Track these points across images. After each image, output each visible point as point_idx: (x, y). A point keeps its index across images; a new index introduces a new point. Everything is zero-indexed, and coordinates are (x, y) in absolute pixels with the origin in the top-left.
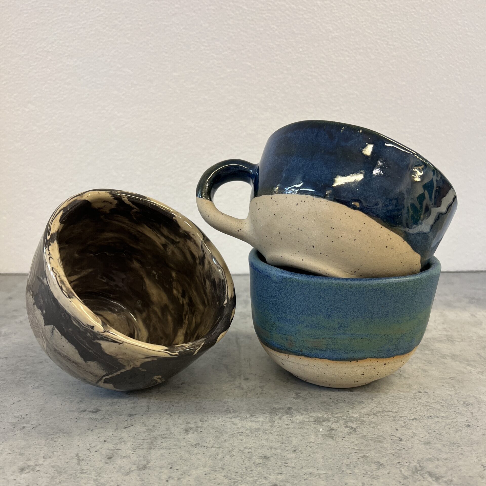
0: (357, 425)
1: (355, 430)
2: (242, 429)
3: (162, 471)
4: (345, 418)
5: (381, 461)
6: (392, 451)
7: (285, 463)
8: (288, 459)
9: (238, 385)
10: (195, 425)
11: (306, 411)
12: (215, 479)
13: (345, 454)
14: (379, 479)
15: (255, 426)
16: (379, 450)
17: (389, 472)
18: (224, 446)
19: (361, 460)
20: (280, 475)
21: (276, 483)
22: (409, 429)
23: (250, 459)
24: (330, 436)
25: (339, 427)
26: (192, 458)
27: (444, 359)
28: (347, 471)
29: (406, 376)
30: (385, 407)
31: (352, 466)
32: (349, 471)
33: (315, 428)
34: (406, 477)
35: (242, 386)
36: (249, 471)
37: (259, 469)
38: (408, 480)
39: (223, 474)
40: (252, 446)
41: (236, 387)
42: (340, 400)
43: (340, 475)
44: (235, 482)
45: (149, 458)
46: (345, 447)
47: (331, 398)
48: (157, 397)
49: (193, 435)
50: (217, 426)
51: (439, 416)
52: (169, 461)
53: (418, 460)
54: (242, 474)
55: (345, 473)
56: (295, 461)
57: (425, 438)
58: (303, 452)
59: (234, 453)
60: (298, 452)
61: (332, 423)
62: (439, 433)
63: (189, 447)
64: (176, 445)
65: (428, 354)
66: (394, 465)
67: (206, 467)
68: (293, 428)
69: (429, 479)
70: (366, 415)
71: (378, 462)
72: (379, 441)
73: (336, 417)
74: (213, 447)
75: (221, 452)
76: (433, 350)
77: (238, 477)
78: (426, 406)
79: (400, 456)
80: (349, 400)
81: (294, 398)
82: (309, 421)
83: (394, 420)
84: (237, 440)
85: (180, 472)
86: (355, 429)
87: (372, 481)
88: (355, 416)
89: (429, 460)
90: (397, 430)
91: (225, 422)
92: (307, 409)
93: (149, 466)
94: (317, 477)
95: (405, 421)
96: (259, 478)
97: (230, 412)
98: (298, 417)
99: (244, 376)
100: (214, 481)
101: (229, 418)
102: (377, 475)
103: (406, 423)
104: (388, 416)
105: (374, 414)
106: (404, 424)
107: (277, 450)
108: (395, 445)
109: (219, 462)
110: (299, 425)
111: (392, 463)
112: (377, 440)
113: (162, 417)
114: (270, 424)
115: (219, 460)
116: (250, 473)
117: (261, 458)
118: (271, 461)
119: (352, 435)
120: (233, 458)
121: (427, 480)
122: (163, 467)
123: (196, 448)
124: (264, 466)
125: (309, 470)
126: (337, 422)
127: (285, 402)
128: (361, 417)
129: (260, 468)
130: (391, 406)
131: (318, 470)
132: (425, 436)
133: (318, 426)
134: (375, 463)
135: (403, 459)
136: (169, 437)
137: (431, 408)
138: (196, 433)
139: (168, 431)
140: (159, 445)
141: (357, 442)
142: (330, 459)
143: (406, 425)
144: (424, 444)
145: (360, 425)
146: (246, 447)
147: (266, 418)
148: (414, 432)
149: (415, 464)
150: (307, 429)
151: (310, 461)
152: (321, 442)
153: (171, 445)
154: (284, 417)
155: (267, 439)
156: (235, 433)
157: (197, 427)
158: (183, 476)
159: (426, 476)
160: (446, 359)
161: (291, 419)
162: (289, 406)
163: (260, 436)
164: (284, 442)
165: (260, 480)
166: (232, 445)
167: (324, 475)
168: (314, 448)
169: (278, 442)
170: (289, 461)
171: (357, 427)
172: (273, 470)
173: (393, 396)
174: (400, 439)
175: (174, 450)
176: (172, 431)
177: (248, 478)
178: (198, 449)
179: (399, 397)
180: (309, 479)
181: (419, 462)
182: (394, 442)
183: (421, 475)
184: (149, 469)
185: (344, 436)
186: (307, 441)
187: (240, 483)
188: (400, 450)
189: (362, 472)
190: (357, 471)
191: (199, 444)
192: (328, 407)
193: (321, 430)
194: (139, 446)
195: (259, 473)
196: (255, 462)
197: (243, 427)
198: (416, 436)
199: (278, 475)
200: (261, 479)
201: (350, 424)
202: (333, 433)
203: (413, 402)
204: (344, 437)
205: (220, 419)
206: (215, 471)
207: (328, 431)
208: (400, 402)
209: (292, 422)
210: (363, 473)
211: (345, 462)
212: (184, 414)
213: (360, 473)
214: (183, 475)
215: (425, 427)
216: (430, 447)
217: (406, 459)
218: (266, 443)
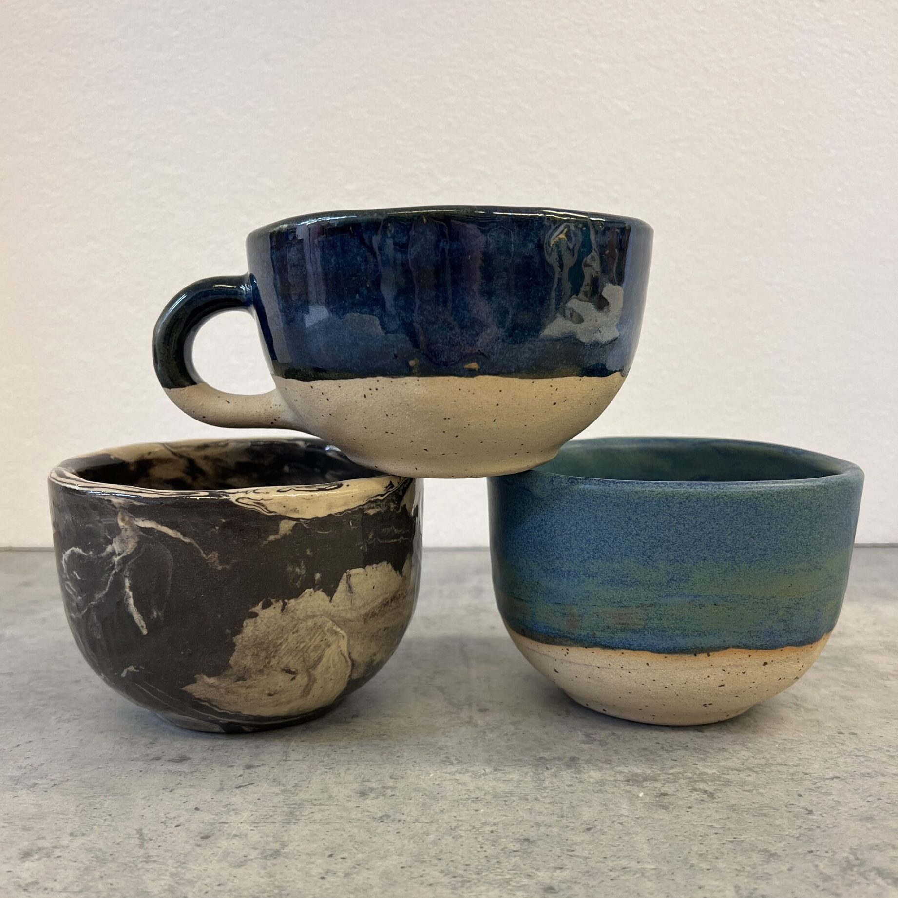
0: (715, 788)
1: (712, 795)
2: (477, 792)
3: (312, 860)
4: (690, 775)
5: (772, 849)
6: (795, 832)
7: (568, 850)
8: (576, 844)
9: (467, 719)
10: (379, 784)
11: (610, 764)
12: (422, 876)
13: (695, 836)
14: (769, 879)
15: (502, 787)
16: (766, 830)
17: (792, 867)
18: (441, 821)
19: (730, 846)
20: (558, 871)
21: (552, 885)
22: (827, 794)
23: (494, 843)
24: (660, 806)
25: (678, 791)
26: (374, 839)
27: (884, 679)
28: (701, 865)
29: (810, 707)
30: (772, 758)
31: (710, 856)
32: (704, 866)
33: (627, 791)
34: (829, 876)
35: (474, 721)
36: (492, 863)
37: (514, 860)
38: (835, 882)
39: (439, 868)
40: (497, 820)
41: (462, 723)
42: (676, 745)
43: (688, 872)
44: (463, 882)
45: (285, 838)
46: (692, 825)
47: (658, 743)
48: (303, 738)
49: (375, 802)
50: (424, 786)
51: (885, 774)
52: (326, 844)
53: (851, 849)
54: (480, 867)
55: (697, 868)
56: (590, 847)
57: (861, 809)
58: (606, 832)
59: (460, 832)
60: (595, 832)
61: (664, 784)
62: (889, 801)
63: (369, 820)
64: (342, 818)
65: (851, 672)
66: (801, 856)
67: (403, 855)
68: (583, 792)
69: (879, 880)
70: (732, 770)
71: (767, 851)
72: (765, 815)
73: (670, 774)
74: (416, 821)
75: (434, 829)
76: (859, 665)
77: (470, 874)
78: (857, 756)
79: (811, 840)
80: (696, 747)
81: (583, 742)
82: (615, 781)
83: (792, 779)
84: (468, 810)
85: (349, 863)
86: (711, 793)
87: (755, 883)
88: (710, 772)
89: (876, 847)
90: (800, 795)
91: (442, 781)
92: (611, 761)
93: (285, 853)
94: (637, 875)
95: (817, 781)
96: (516, 876)
97: (452, 764)
98: (592, 773)
99: (478, 705)
100: (421, 878)
101: (449, 773)
102: (766, 873)
103: (818, 785)
104: (779, 772)
105: (749, 769)
106: (815, 786)
107: (550, 829)
108: (798, 822)
109: (431, 846)
110: (595, 787)
111: (795, 852)
112: (760, 812)
113: (312, 770)
114: (534, 784)
115: (431, 843)
116: (497, 866)
117: (518, 840)
118: (538, 847)
119: (707, 804)
120: (460, 840)
121: (875, 883)
122: (314, 854)
123: (382, 823)
124: (525, 855)
125: (621, 862)
126: (675, 781)
127: (565, 748)
128: (724, 774)
129: (517, 858)
130: (783, 756)
131: (638, 863)
132: (861, 807)
133: (635, 789)
134: (759, 851)
135: (817, 845)
136: (328, 803)
137: (866, 760)
138: (381, 798)
139: (326, 794)
140: (308, 817)
141: (717, 816)
142: (663, 843)
143: (818, 788)
144: (861, 820)
145: (722, 787)
146: (486, 822)
147: (526, 774)
148: (835, 799)
149: (845, 854)
150: (613, 793)
151: (621, 847)
152: (643, 816)
153: (330, 816)
154: (564, 773)
155: (530, 809)
156: (462, 799)
157: (384, 788)
158: (356, 870)
159: (872, 875)
160: (889, 679)
161: (579, 776)
162: (573, 754)
163: (515, 804)
164: (565, 814)
165: (518, 879)
166: (457, 818)
167: (653, 872)
168: (629, 826)
169: (553, 814)
170: (577, 847)
171: (715, 790)
172: (544, 862)
173: (785, 740)
174: (807, 812)
175: (337, 826)
176: (334, 795)
177: (491, 875)
178: (387, 825)
179: (798, 741)
180: (623, 878)
181: (853, 851)
182: (796, 816)
183: (861, 874)
184: (284, 857)
185: (690, 805)
186: (613, 814)
187: (475, 884)
188: (810, 830)
189: (734, 867)
190: (721, 864)
191: (388, 816)
192: (652, 757)
193: (641, 795)
194: (267, 818)
195: (515, 867)
196: (506, 848)
197: (478, 788)
198: (841, 805)
199: (555, 871)
200: (520, 877)
201: (702, 786)
202: (665, 801)
203: (829, 749)
204: (690, 808)
205: (431, 775)
206: (423, 862)
207: (657, 796)
208: (802, 749)
209: (581, 782)
210: (736, 870)
211: (695, 848)
212: (358, 765)
213: (729, 868)
214: (355, 868)
215: (859, 791)
216: (873, 825)
217: (825, 847)
218: (526, 816)
